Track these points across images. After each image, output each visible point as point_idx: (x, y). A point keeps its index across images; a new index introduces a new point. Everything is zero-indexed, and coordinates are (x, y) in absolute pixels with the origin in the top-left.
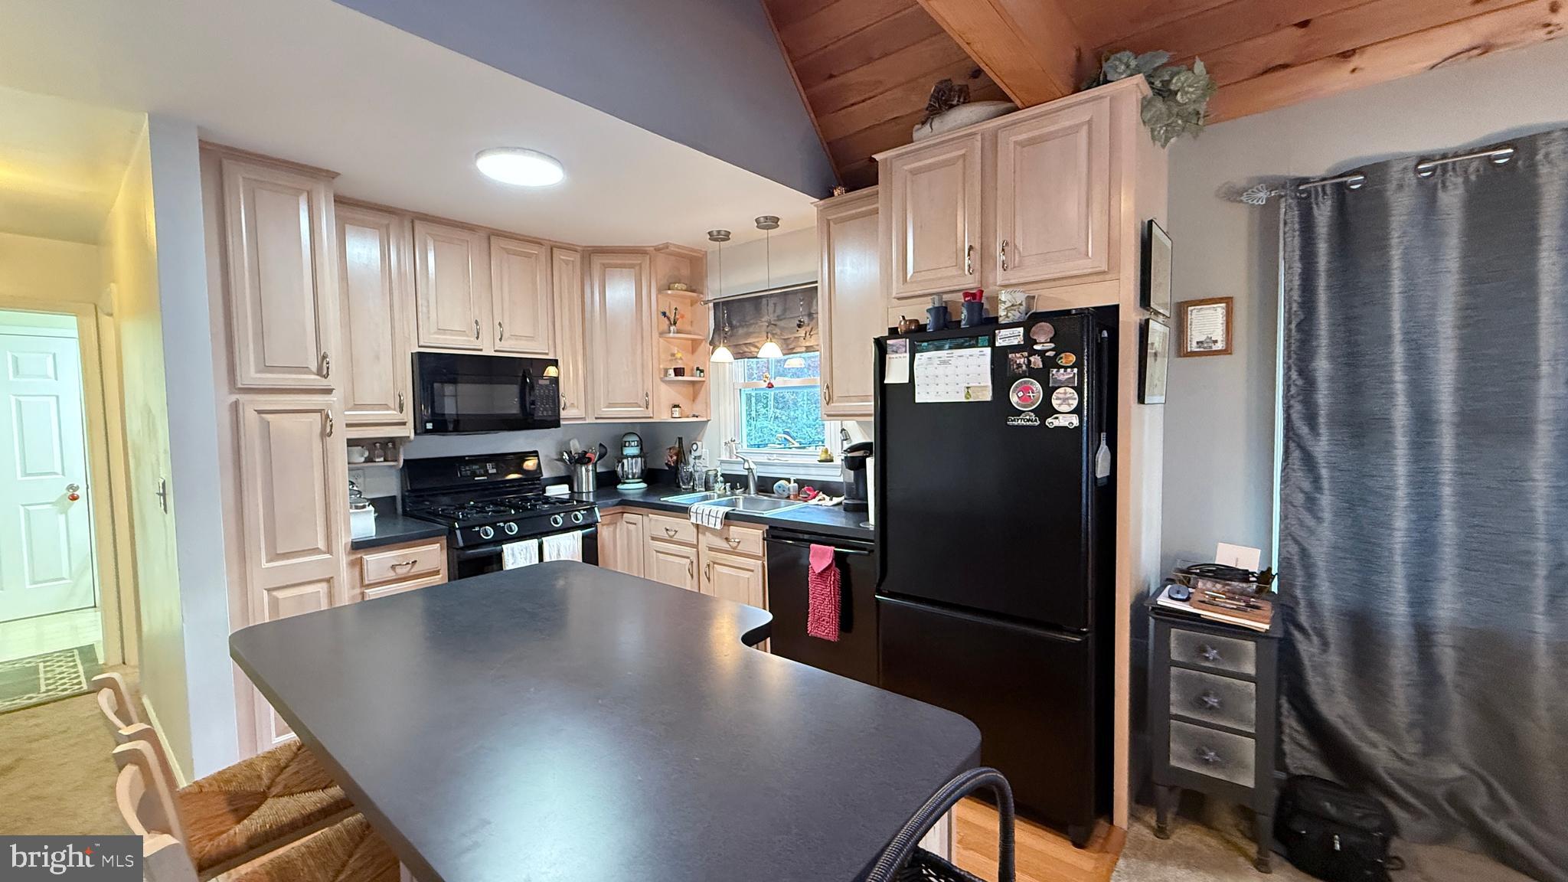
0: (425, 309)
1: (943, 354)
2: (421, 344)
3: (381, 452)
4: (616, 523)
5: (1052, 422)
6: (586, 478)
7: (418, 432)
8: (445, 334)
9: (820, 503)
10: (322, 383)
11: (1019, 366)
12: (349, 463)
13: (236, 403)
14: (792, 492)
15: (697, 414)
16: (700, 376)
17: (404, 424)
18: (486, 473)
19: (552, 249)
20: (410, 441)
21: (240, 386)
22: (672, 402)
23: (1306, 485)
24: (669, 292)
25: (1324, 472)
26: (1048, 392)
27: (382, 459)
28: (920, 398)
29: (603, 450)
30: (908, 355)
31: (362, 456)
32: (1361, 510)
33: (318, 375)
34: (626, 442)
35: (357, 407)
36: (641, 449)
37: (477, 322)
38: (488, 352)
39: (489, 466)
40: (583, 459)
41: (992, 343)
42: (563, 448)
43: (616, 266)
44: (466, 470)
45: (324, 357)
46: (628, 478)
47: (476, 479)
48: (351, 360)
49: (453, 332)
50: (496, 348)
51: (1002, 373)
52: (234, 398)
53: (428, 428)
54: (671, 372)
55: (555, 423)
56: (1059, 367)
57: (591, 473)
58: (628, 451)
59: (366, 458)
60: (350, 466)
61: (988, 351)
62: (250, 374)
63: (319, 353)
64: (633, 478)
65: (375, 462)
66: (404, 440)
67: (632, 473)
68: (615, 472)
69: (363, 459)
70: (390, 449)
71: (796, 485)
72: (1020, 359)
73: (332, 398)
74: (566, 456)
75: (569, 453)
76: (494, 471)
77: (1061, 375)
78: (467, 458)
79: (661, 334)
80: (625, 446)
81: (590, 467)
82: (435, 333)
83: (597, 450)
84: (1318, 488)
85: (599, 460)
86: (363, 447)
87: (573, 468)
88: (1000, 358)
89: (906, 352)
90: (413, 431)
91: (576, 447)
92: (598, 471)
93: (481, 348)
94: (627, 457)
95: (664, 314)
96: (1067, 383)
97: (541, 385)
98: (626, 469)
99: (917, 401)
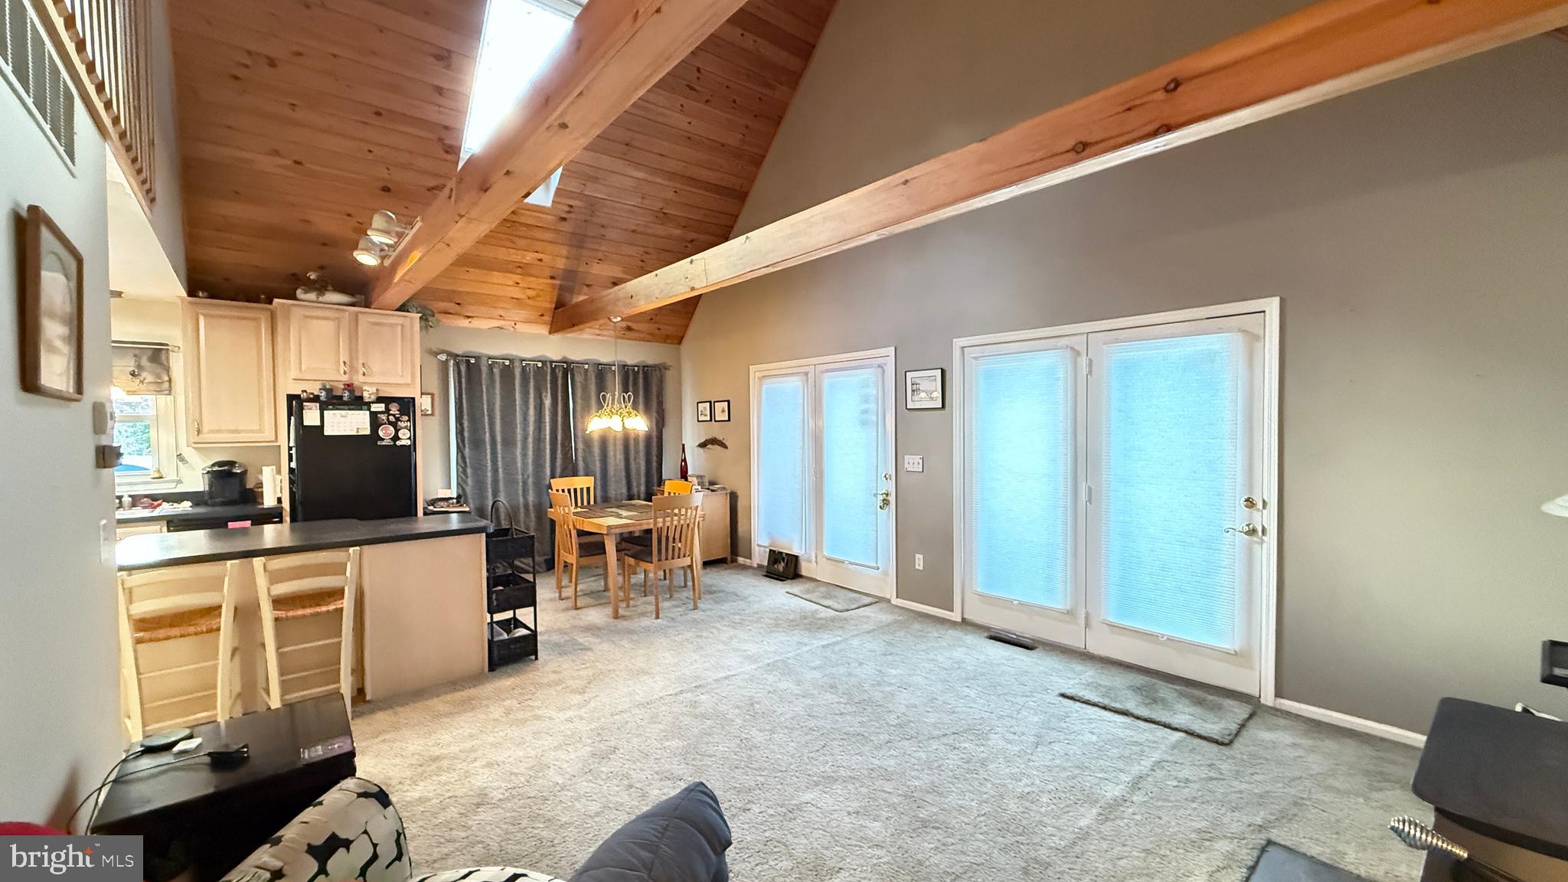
1: (341, 412)
5: (398, 443)
11: (383, 420)
23: (463, 465)
25: (468, 460)
26: (397, 431)
28: (327, 432)
30: (318, 411)
32: (479, 472)
41: (369, 409)
51: (375, 422)
56: (401, 421)
61: (368, 412)
72: (384, 417)
77: (401, 424)
84: (466, 466)
88: (374, 416)
89: (316, 409)
96: (406, 427)
99: (326, 434)
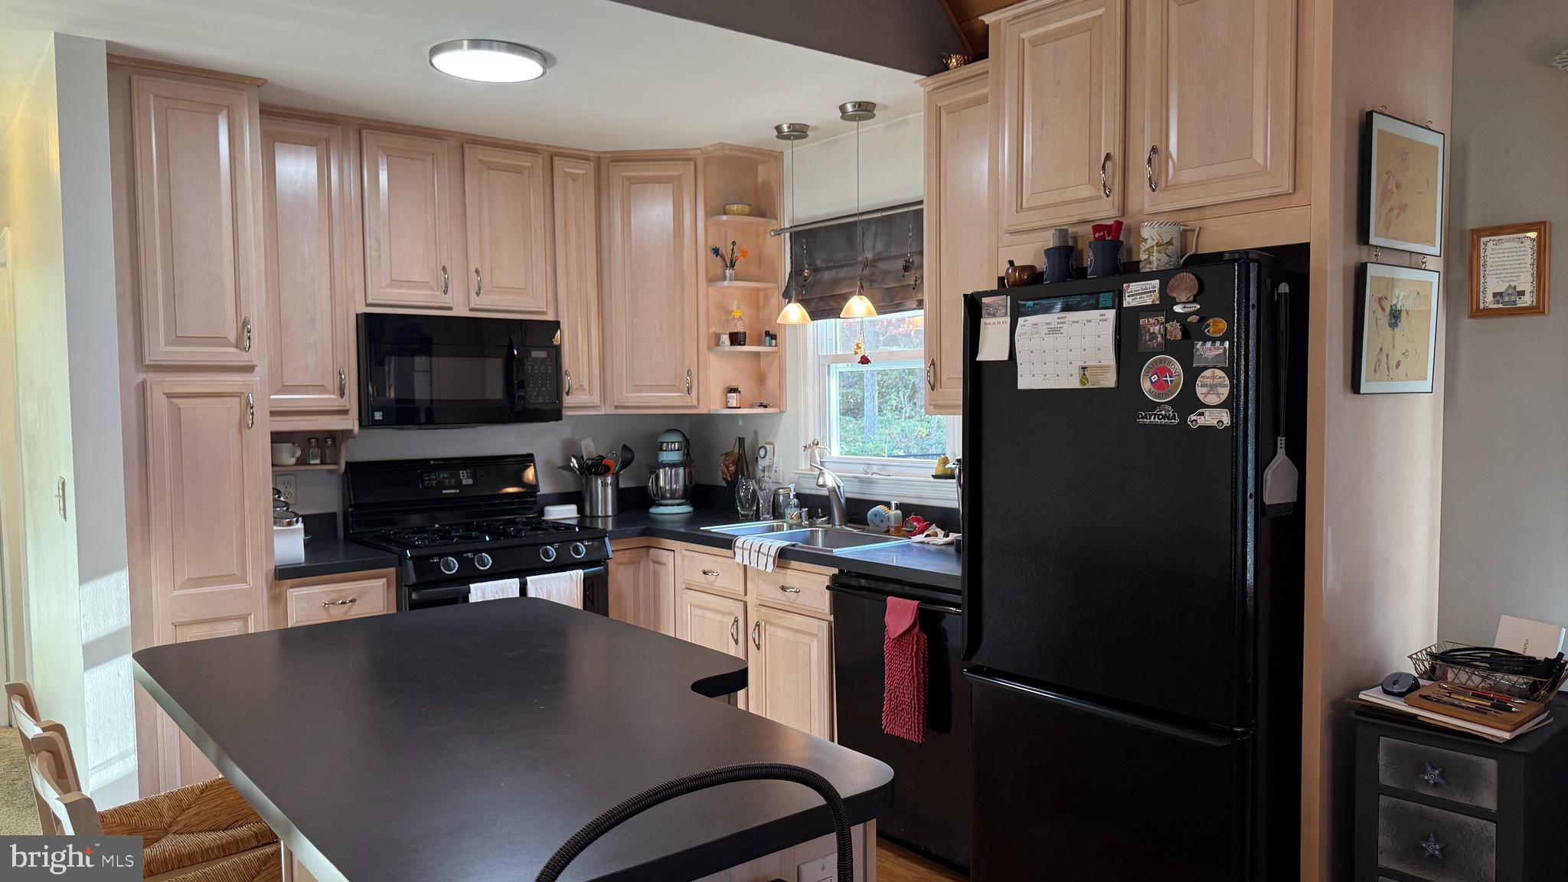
0: (374, 253)
1: (1052, 318)
2: (370, 301)
3: (316, 451)
4: (639, 563)
5: (1196, 420)
6: (604, 496)
7: (364, 423)
8: (400, 287)
9: (928, 539)
10: (243, 358)
11: (1153, 336)
12: (273, 465)
13: (143, 384)
14: (893, 523)
15: (765, 402)
16: (770, 346)
17: (345, 412)
18: (459, 484)
19: (552, 159)
20: (354, 437)
21: (147, 362)
22: (729, 385)
24: (724, 218)
26: (1192, 374)
27: (318, 461)
28: (1024, 383)
29: (629, 455)
30: (1008, 319)
31: (293, 456)
33: (237, 347)
34: (662, 443)
35: (286, 389)
36: (688, 454)
37: (444, 269)
38: (460, 311)
39: (463, 474)
40: (595, 467)
41: (1117, 303)
42: (571, 448)
43: (646, 181)
44: (430, 480)
45: (245, 323)
46: (664, 497)
47: (444, 492)
48: (279, 323)
49: (411, 284)
50: (473, 306)
51: (1130, 346)
52: (141, 377)
53: (376, 418)
54: (726, 339)
55: (554, 413)
56: (1205, 339)
57: (609, 489)
58: (667, 457)
59: (297, 459)
60: (277, 469)
61: (1111, 314)
62: (160, 349)
63: (239, 318)
64: (673, 497)
65: (310, 464)
66: (346, 434)
67: (671, 489)
68: (646, 488)
69: (293, 461)
70: (328, 447)
71: (899, 512)
72: (1154, 326)
73: (254, 378)
74: (574, 462)
75: (580, 459)
76: (470, 481)
77: (1208, 351)
78: (432, 462)
79: (711, 280)
80: (661, 450)
81: (609, 480)
82: (388, 286)
83: (619, 454)
85: (621, 469)
86: (294, 444)
87: (584, 481)
88: (1127, 324)
89: (1006, 315)
90: (357, 423)
91: (589, 447)
92: (622, 486)
93: (451, 305)
94: (664, 465)
95: (716, 251)
96: (1216, 363)
97: (534, 358)
98: (662, 483)
99: (1020, 387)
